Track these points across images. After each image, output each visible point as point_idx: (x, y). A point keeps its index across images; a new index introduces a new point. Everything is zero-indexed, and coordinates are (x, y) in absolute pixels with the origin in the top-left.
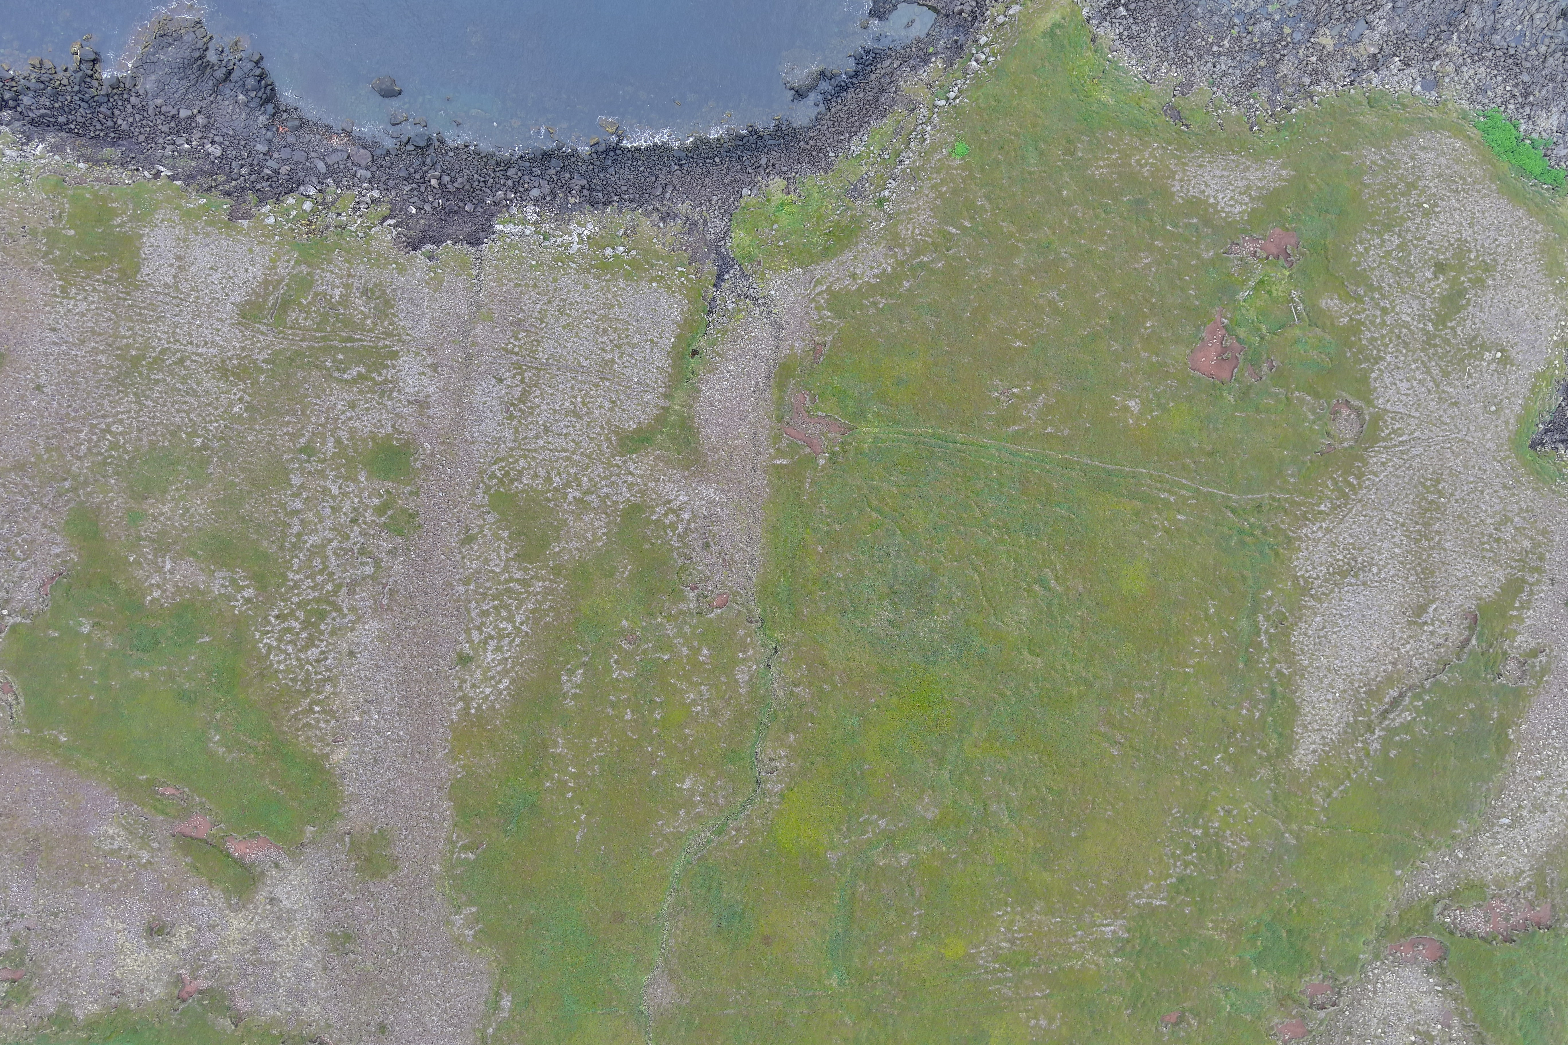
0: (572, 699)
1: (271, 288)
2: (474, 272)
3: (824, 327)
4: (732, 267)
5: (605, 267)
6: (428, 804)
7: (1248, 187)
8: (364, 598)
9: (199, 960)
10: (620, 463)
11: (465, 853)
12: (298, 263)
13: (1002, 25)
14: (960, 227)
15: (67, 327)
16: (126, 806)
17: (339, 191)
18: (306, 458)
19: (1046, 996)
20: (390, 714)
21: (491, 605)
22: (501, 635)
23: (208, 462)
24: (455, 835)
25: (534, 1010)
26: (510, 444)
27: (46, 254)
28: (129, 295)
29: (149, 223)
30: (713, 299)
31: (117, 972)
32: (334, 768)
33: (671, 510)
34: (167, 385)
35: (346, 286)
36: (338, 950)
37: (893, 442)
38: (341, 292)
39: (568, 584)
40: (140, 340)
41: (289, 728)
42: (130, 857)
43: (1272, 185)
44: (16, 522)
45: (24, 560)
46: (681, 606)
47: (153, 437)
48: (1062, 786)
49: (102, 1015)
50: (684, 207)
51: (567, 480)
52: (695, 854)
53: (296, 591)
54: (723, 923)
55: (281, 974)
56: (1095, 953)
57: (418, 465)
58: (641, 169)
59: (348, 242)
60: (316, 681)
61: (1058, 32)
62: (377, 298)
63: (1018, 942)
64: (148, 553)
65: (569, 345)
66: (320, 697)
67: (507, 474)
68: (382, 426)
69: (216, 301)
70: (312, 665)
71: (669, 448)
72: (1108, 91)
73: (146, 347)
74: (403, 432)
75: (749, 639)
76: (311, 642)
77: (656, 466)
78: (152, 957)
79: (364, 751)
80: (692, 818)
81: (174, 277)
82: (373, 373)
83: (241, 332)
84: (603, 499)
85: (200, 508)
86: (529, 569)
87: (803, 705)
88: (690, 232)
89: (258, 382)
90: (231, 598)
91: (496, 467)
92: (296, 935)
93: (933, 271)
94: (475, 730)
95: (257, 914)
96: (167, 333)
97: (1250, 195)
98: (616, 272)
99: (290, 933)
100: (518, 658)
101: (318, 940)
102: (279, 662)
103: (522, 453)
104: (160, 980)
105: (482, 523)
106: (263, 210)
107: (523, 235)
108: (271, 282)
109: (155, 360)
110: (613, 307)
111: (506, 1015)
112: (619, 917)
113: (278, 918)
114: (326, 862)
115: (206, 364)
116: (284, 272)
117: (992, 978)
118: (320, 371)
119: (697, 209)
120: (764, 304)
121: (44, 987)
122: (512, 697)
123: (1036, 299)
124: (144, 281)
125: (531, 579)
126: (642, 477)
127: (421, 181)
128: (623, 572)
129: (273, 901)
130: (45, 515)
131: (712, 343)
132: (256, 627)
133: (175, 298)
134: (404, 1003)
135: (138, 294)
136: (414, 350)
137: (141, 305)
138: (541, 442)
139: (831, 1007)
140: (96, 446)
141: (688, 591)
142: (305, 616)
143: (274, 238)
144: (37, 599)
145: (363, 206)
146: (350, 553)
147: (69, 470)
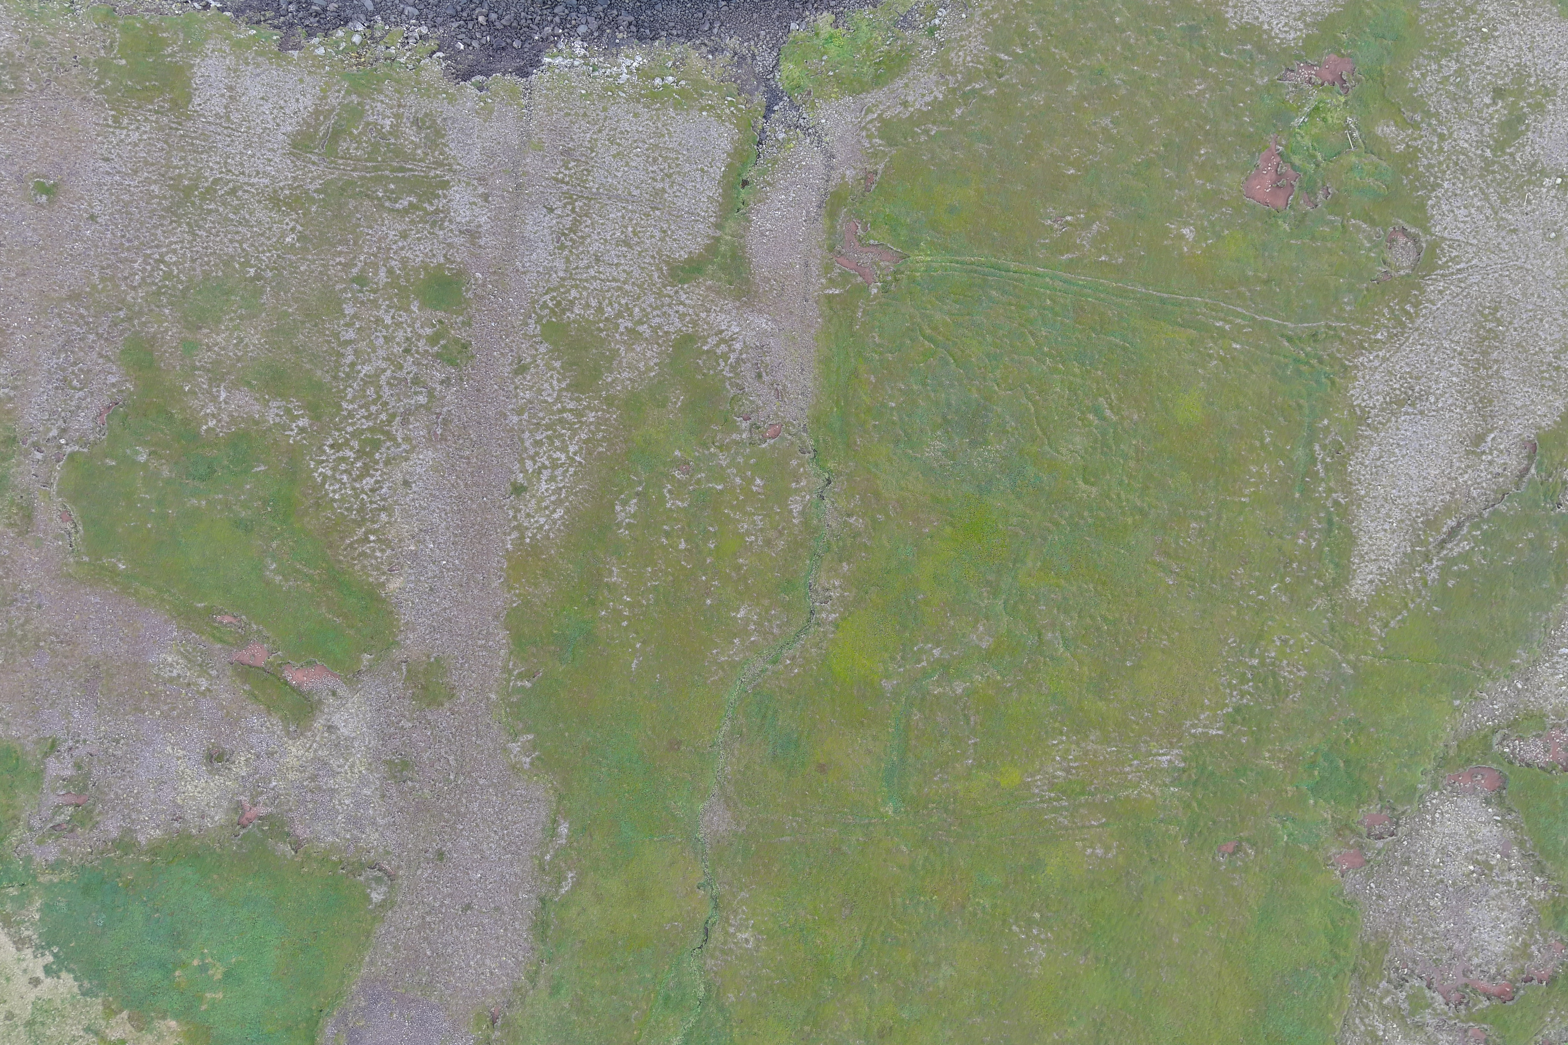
0: (626, 529)
1: (321, 118)
2: (524, 102)
3: (875, 155)
4: (781, 99)
5: (655, 97)
6: (484, 632)
7: (1303, 13)
8: (418, 428)
9: (259, 787)
10: (672, 293)
11: (522, 681)
12: (348, 93)
14: (1013, 54)
15: (120, 157)
16: (184, 634)
17: (387, 27)
18: (359, 288)
19: (1102, 825)
20: (445, 543)
21: (544, 435)
22: (555, 465)
23: (261, 292)
24: (511, 664)
25: (591, 837)
26: (561, 274)
27: (98, 84)
28: (181, 125)
29: (200, 53)
30: (763, 130)
31: (178, 798)
32: (390, 596)
33: (723, 341)
34: (220, 215)
35: (397, 116)
36: (395, 777)
37: (946, 271)
38: (392, 122)
39: (621, 414)
40: (192, 170)
41: (345, 557)
42: (189, 684)
43: (1327, 11)
44: (71, 352)
45: (81, 389)
46: (734, 436)
47: (206, 267)
48: (1117, 615)
49: (164, 840)
50: (732, 42)
51: (619, 310)
52: (750, 683)
53: (350, 421)
54: (778, 751)
55: (340, 801)
56: (1151, 783)
57: (470, 295)
58: (688, 5)
59: (398, 73)
60: (371, 511)
62: (428, 128)
63: (1074, 771)
64: (203, 383)
65: (619, 174)
66: (376, 526)
67: (559, 304)
68: (434, 255)
69: (268, 131)
70: (367, 494)
71: (720, 279)
73: (198, 177)
74: (454, 262)
75: (802, 470)
76: (366, 472)
77: (707, 296)
78: (212, 784)
79: (420, 580)
80: (747, 647)
81: (226, 108)
82: (424, 203)
83: (292, 162)
84: (654, 330)
85: (254, 338)
86: (581, 399)
87: (856, 535)
88: (739, 65)
89: (310, 212)
90: (285, 427)
91: (547, 297)
92: (354, 762)
93: (985, 98)
94: (530, 559)
95: (315, 741)
96: (219, 163)
97: (1305, 21)
98: (666, 101)
99: (347, 760)
100: (572, 488)
101: (376, 768)
102: (334, 491)
103: (573, 283)
105: (535, 353)
106: (313, 42)
107: (572, 66)
108: (322, 112)
109: (208, 190)
110: (663, 136)
111: (564, 841)
112: (675, 745)
113: (336, 746)
114: (383, 690)
115: (258, 194)
116: (335, 102)
117: (1048, 807)
118: (372, 202)
119: (746, 44)
120: (815, 134)
121: (107, 812)
122: (566, 526)
123: (1089, 126)
124: (196, 111)
125: (584, 409)
126: (693, 307)
127: (469, 17)
128: (676, 403)
129: (331, 728)
130: (101, 344)
131: (763, 173)
132: (311, 457)
133: (227, 128)
134: (461, 830)
135: (190, 124)
136: (465, 179)
137: (193, 135)
138: (592, 272)
139: (887, 834)
140: (151, 276)
141: (740, 422)
142: (359, 445)
143: (324, 69)
144: (93, 429)
145: (411, 41)
146: (403, 383)
147: (124, 300)
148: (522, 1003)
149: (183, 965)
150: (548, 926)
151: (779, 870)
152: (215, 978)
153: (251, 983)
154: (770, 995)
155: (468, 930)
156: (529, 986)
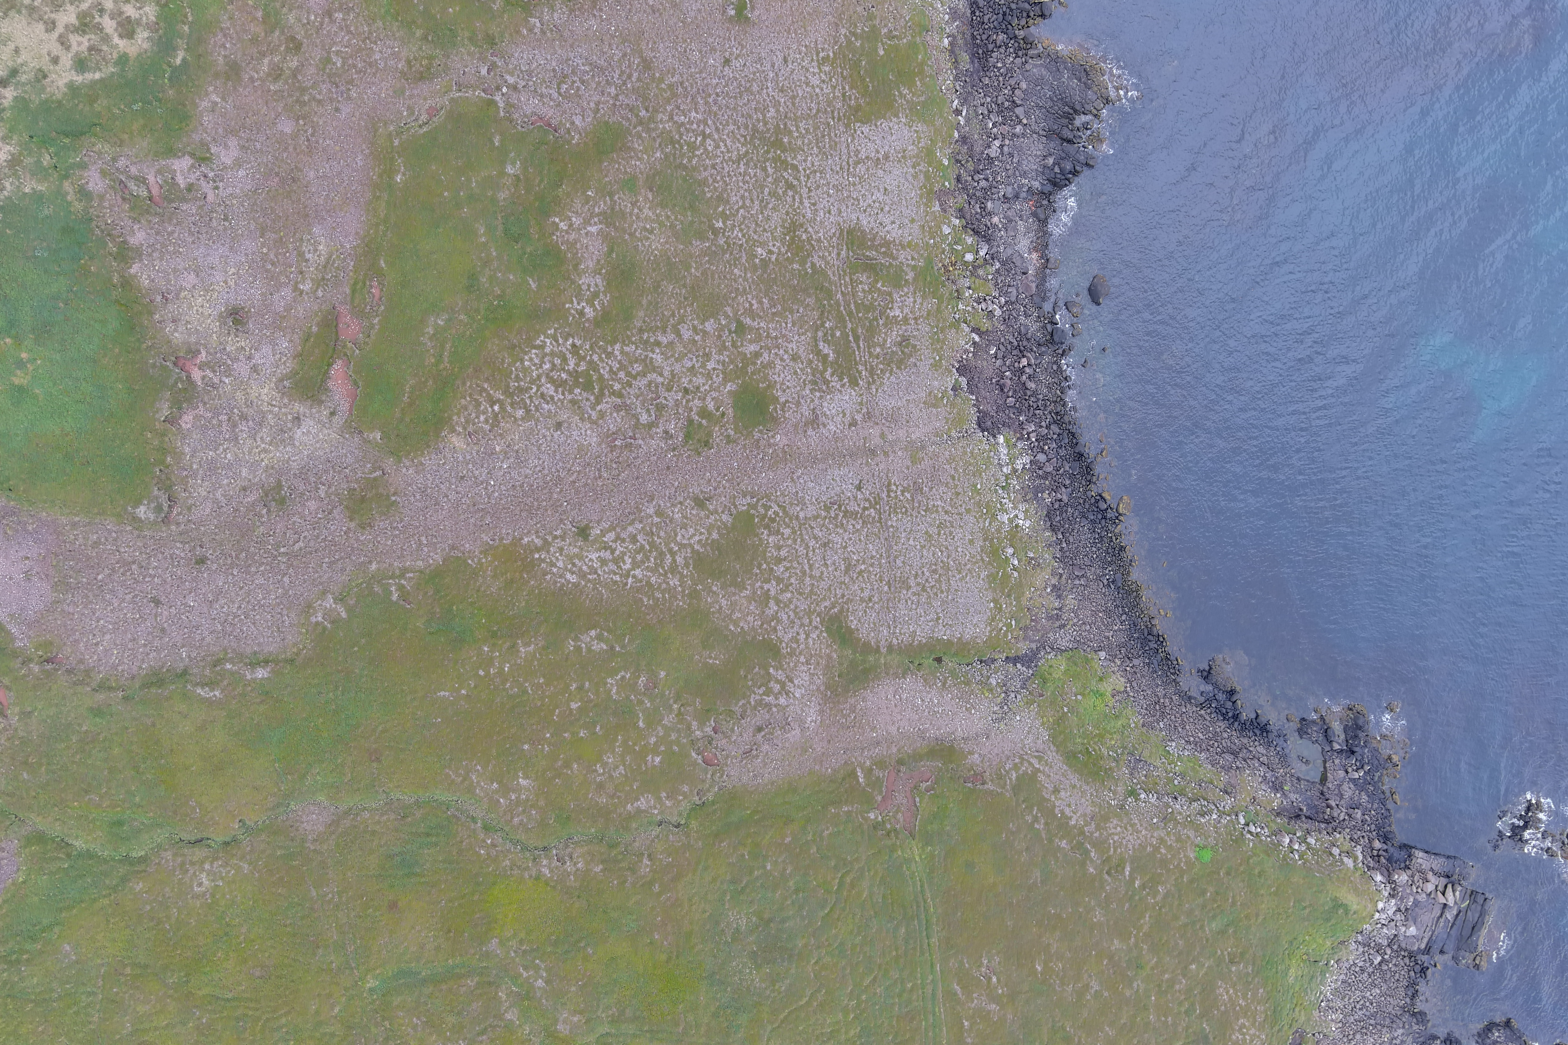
0: (574, 646)
1: (883, 250)
2: (954, 434)
3: (1000, 777)
4: (1028, 667)
5: (995, 553)
6: (434, 540)
8: (615, 421)
9: (220, 367)
10: (814, 623)
11: (396, 590)
12: (914, 268)
13: (1331, 854)
14: (1132, 879)
15: (792, 72)
16: (350, 254)
18: (733, 329)
20: (512, 478)
21: (643, 542)
22: (617, 561)
23: (702, 237)
24: (411, 575)
25: (261, 702)
26: (802, 515)
27: (854, 34)
28: (838, 121)
29: (911, 120)
30: (994, 661)
31: (186, 293)
32: (444, 440)
33: (783, 685)
34: (765, 180)
35: (906, 320)
36: (267, 495)
37: (912, 878)
38: (899, 316)
39: (685, 609)
41: (470, 387)
42: (301, 273)
44: (593, 76)
45: (560, 94)
46: (694, 723)
47: (711, 181)
49: (140, 291)
50: (1071, 601)
51: (784, 579)
52: (457, 809)
53: (603, 356)
54: (399, 859)
55: (227, 448)
57: (757, 435)
58: (1094, 549)
59: (947, 308)
60: (522, 399)
61: (1341, 911)
62: (903, 352)
64: (600, 206)
65: (911, 542)
66: (509, 408)
67: (773, 520)
68: (784, 391)
69: (856, 203)
70: (537, 391)
71: (841, 664)
72: (1300, 973)
73: (795, 150)
74: (784, 412)
75: (681, 798)
76: (558, 384)
77: (821, 657)
78: (209, 321)
79: (468, 464)
80: (493, 798)
81: (867, 158)
82: (832, 368)
83: (834, 234)
84: (775, 617)
85: (657, 243)
86: (688, 568)
87: (633, 870)
88: (1050, 618)
89: (791, 263)
90: (579, 296)
91: (776, 508)
92: (270, 452)
93: (1083, 864)
94: (519, 563)
95: (280, 408)
96: (813, 165)
98: (993, 565)
99: (270, 445)
100: (600, 583)
101: (271, 475)
102: (531, 359)
103: (797, 529)
105: (720, 511)
106: (953, 219)
107: (1001, 465)
108: (889, 248)
109: (784, 162)
110: (960, 573)
111: (249, 677)
112: (375, 756)
113: (282, 430)
114: (350, 460)
115: (795, 210)
116: (902, 257)
118: (818, 319)
119: (1072, 614)
120: (1004, 713)
121: (152, 229)
122: (561, 589)
123: (1086, 971)
124: (855, 131)
125: (679, 572)
126: (807, 648)
127: (1022, 348)
128: (711, 658)
129: (297, 419)
130: (608, 101)
131: (953, 673)
132: (558, 329)
133: (848, 163)
134: (232, 574)
135: (842, 129)
136: (865, 400)
137: (832, 135)
138: (812, 543)
139: (346, 989)
140: (688, 130)
141: (711, 725)
142: (582, 371)
143: (930, 239)
144: (525, 116)
145: (983, 305)
146: (654, 396)
147: (657, 111)
148: (75, 684)
149: (18, 341)
150: (159, 687)
151: (280, 894)
152: (14, 379)
153: (18, 415)
154: (151, 924)
155: (134, 609)
156: (94, 684)
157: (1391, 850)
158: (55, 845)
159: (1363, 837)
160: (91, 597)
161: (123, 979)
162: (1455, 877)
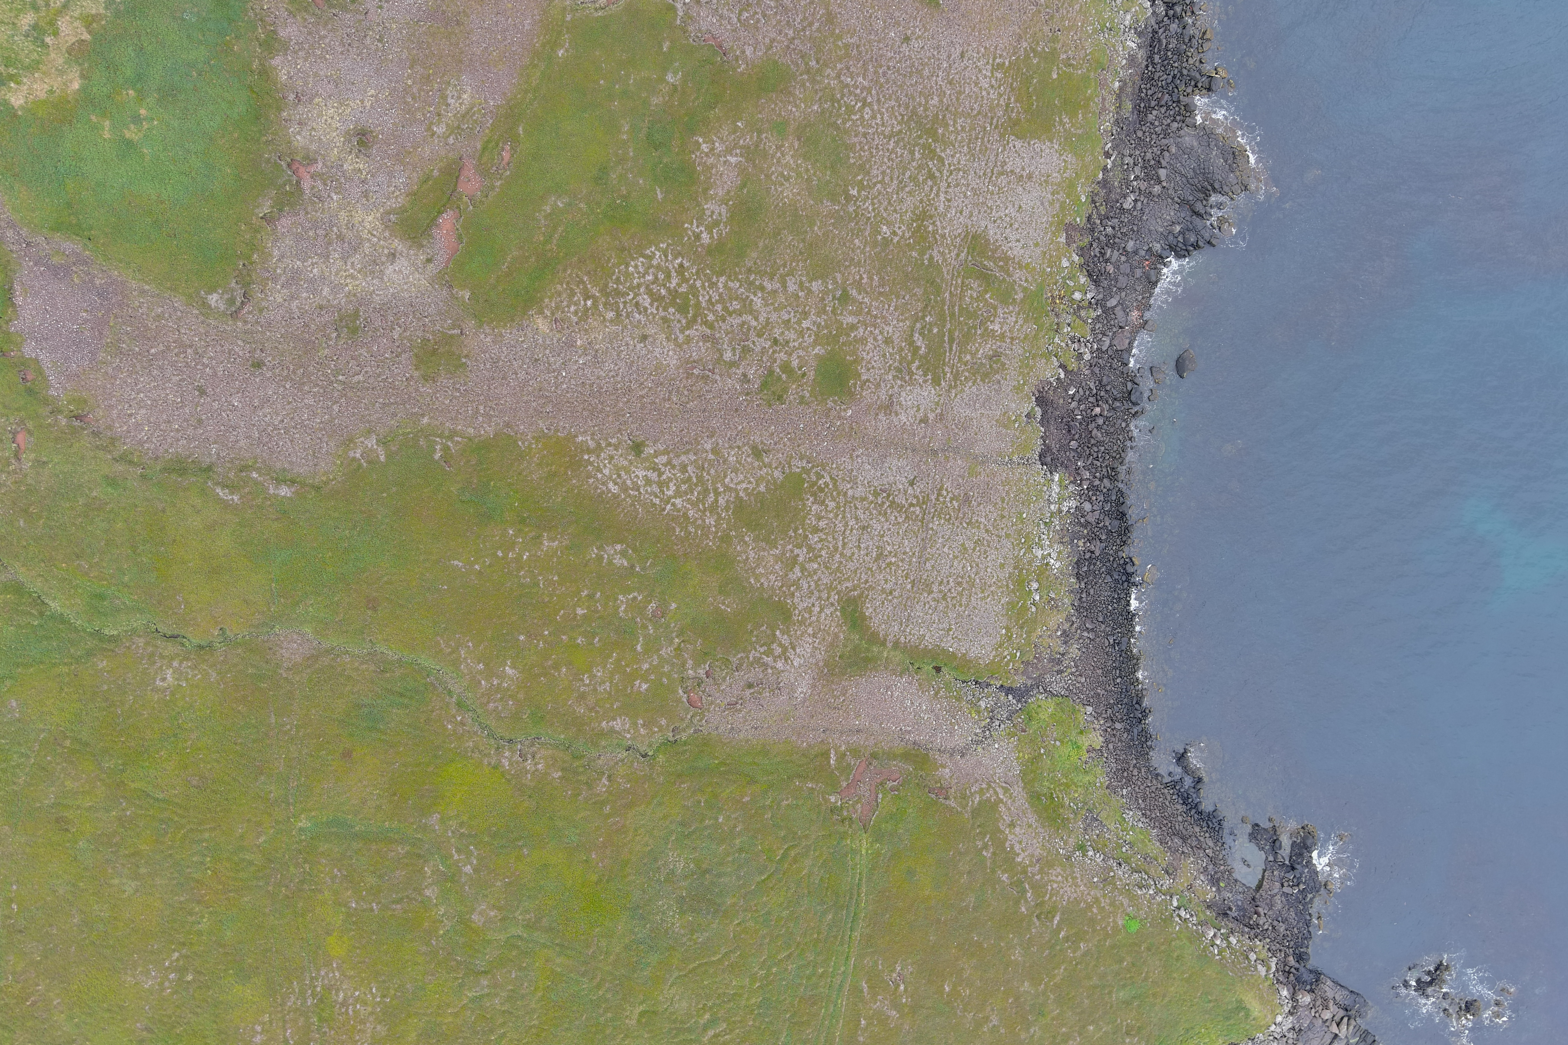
0: (597, 555)
1: (1001, 263)
2: (1015, 458)
3: (964, 797)
4: (1019, 701)
5: (1020, 583)
6: (492, 413)
8: (700, 350)
9: (332, 182)
10: (832, 600)
11: (441, 450)
12: (1025, 290)
13: (1247, 958)
14: (1059, 929)
15: (965, 69)
16: (491, 112)
17: (1090, 321)
18: (838, 296)
20: (583, 375)
21: (692, 474)
22: (662, 485)
23: (834, 201)
24: (459, 439)
25: (276, 519)
26: (850, 493)
27: (1034, 50)
28: (995, 128)
29: (1064, 149)
30: (988, 685)
31: (320, 100)
32: (529, 319)
33: (785, 650)
34: (909, 163)
35: (1003, 336)
36: (341, 320)
37: (852, 869)
38: (997, 331)
39: (712, 550)
40: (953, 137)
41: (570, 275)
42: (439, 115)
44: (776, 13)
45: (739, 20)
46: (690, 662)
47: (858, 148)
49: (275, 84)
50: (1074, 651)
51: (815, 549)
52: (437, 679)
53: (707, 284)
54: (366, 710)
55: (316, 263)
57: (830, 404)
58: (1110, 608)
59: (1044, 337)
60: (616, 302)
61: (1242, 1014)
62: (991, 366)
64: (745, 140)
65: (946, 550)
66: (601, 307)
67: (821, 490)
68: (868, 370)
69: (989, 211)
70: (633, 298)
71: (845, 646)
73: (946, 143)
74: (862, 389)
75: (656, 729)
76: (656, 298)
77: (829, 634)
78: (335, 134)
79: (546, 349)
80: (475, 677)
81: (1012, 171)
82: (919, 361)
83: (960, 234)
84: (796, 583)
85: (789, 192)
86: (727, 511)
87: (589, 785)
88: (1052, 660)
89: (911, 250)
90: (700, 220)
91: (828, 479)
92: (357, 279)
93: (1017, 902)
95: (379, 239)
96: (959, 163)
98: (1015, 594)
99: (359, 272)
100: (639, 501)
101: (351, 301)
102: (636, 267)
103: (842, 505)
104: (311, 141)
105: (774, 466)
106: (1074, 255)
108: (1006, 264)
109: (933, 152)
110: (983, 592)
111: (271, 491)
112: (372, 604)
113: (374, 261)
114: (432, 310)
115: (929, 200)
116: (1016, 276)
117: (306, 985)
118: (920, 311)
119: (1072, 663)
120: (985, 737)
121: (306, 27)
122: (600, 495)
123: (991, 1004)
124: (1008, 143)
125: (718, 513)
126: (817, 621)
127: (1099, 398)
128: (724, 604)
129: (393, 256)
130: (784, 42)
131: (947, 686)
132: (671, 245)
133: (992, 171)
134: (284, 387)
135: (996, 137)
136: (942, 401)
137: (986, 139)
138: (852, 523)
139: (277, 822)
140: (850, 93)
141: (705, 668)
142: (682, 293)
143: (1048, 267)
144: (700, 30)
145: (1076, 346)
146: (744, 337)
147: (827, 66)
148: (97, 447)
149: (141, 97)
150: (181, 475)
151: (239, 712)
152: (126, 131)
153: (119, 169)
154: (104, 704)
155: (177, 392)
156: (116, 454)
157: (1302, 969)
158: (30, 600)
159: (1280, 950)
160: (139, 368)
161: (59, 750)
162: (1353, 1012)
